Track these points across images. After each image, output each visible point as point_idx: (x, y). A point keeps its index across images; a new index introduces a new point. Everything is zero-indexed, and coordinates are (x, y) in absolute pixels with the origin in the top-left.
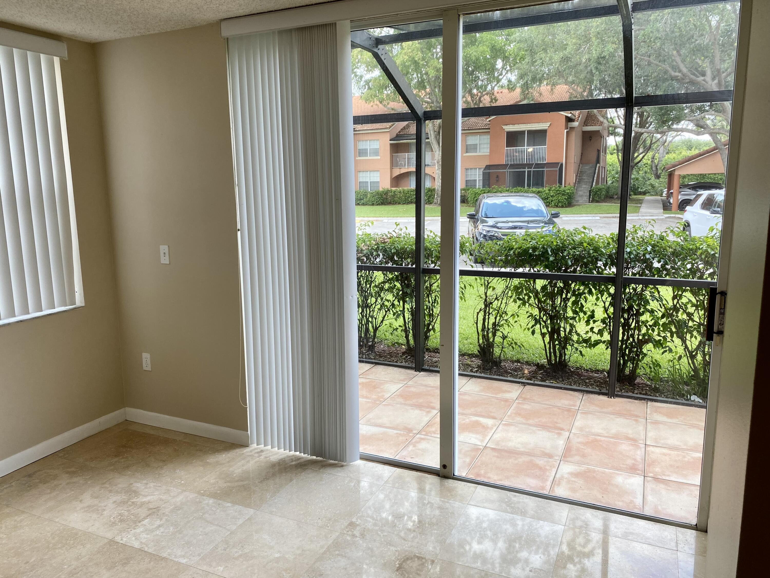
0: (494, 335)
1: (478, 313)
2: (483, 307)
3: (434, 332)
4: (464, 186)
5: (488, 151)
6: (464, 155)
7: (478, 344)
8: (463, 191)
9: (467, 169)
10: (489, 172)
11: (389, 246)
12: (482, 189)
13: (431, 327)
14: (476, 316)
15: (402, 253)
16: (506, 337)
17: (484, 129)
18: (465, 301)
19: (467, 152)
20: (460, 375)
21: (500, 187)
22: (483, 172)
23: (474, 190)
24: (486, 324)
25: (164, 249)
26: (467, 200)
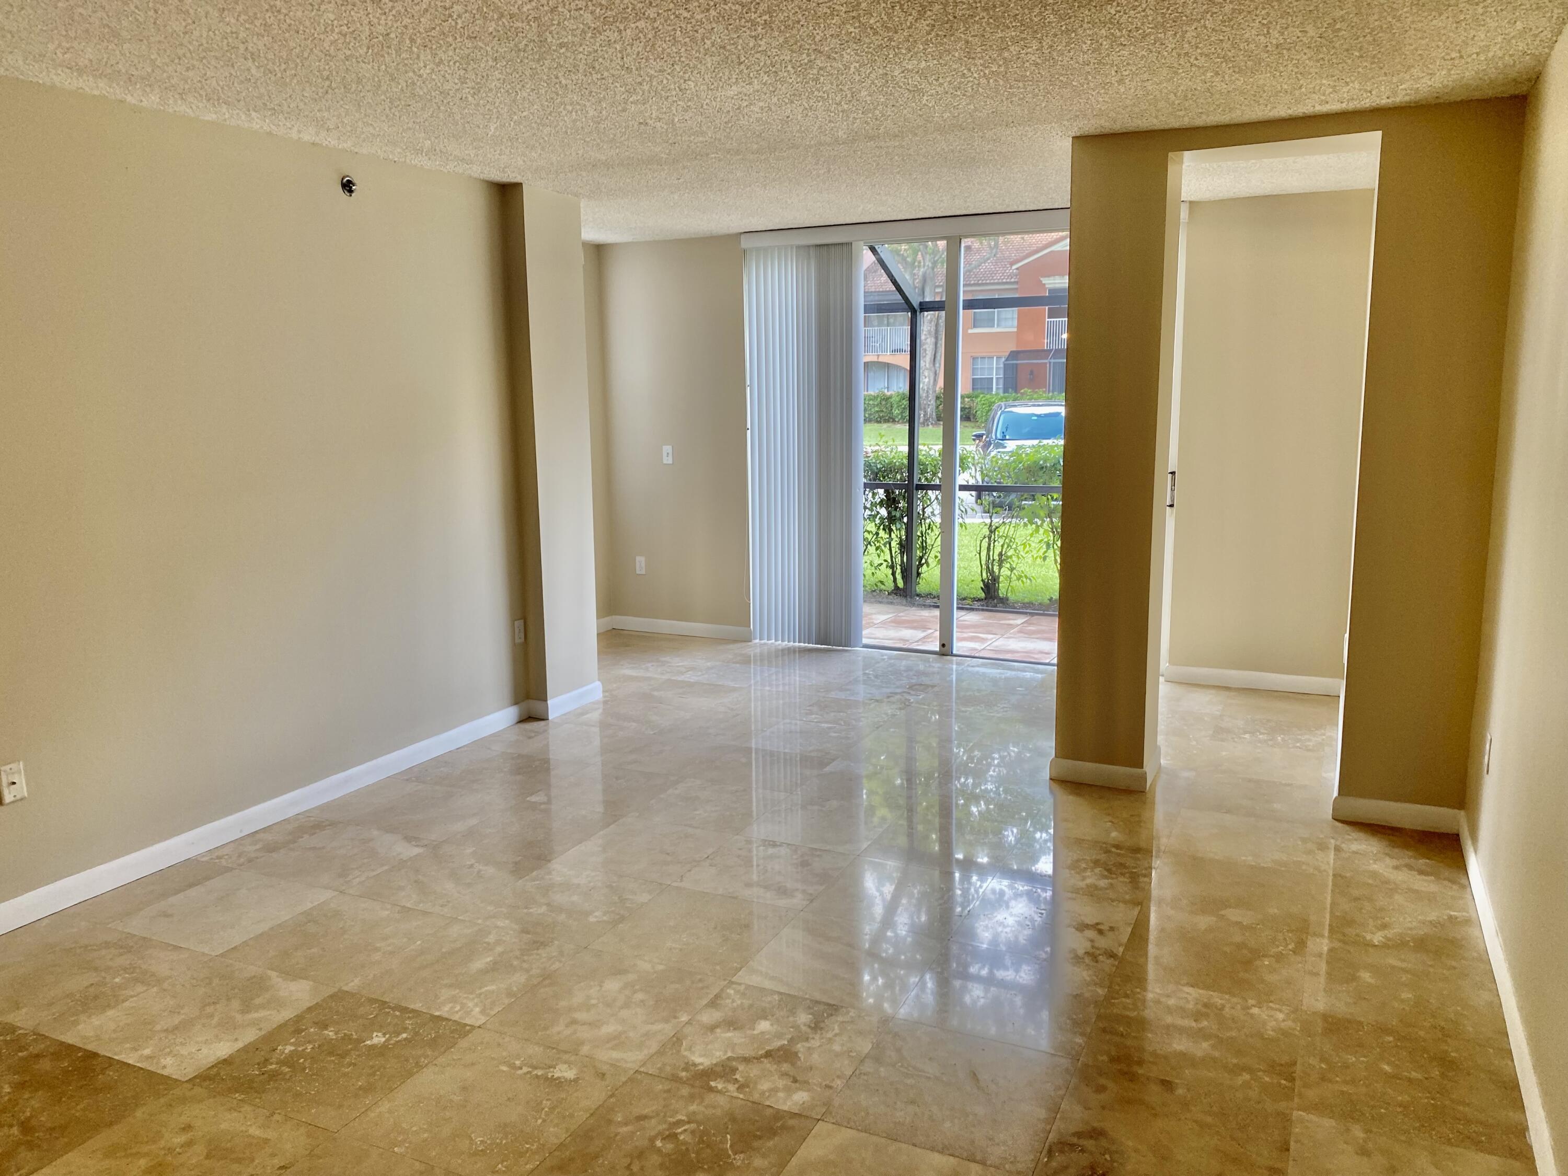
0: (1000, 567)
1: (981, 541)
2: (988, 533)
3: (928, 566)
4: (969, 391)
5: (1015, 323)
6: (970, 331)
7: (980, 579)
8: (967, 400)
9: (974, 359)
10: (1017, 364)
11: (874, 461)
12: (1002, 395)
13: (923, 561)
14: (978, 545)
15: (889, 469)
16: (1015, 569)
17: (1007, 283)
18: (966, 528)
19: (975, 326)
20: (958, 608)
21: (1036, 392)
22: (1005, 365)
23: (988, 396)
24: (991, 553)
25: (667, 449)
26: (974, 416)
